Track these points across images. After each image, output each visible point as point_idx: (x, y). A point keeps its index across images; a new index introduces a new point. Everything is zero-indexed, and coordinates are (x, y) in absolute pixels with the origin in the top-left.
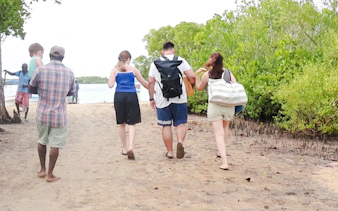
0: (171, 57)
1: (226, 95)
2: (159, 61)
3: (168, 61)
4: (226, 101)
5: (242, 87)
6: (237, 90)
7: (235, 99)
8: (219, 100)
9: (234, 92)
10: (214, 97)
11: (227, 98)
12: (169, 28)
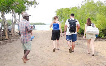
0: (73, 19)
1: (92, 31)
2: (70, 20)
3: (72, 20)
4: (92, 33)
5: (97, 29)
6: (96, 29)
7: (95, 32)
8: (89, 32)
9: (94, 30)
10: (88, 31)
11: (92, 32)
12: (63, 9)
